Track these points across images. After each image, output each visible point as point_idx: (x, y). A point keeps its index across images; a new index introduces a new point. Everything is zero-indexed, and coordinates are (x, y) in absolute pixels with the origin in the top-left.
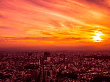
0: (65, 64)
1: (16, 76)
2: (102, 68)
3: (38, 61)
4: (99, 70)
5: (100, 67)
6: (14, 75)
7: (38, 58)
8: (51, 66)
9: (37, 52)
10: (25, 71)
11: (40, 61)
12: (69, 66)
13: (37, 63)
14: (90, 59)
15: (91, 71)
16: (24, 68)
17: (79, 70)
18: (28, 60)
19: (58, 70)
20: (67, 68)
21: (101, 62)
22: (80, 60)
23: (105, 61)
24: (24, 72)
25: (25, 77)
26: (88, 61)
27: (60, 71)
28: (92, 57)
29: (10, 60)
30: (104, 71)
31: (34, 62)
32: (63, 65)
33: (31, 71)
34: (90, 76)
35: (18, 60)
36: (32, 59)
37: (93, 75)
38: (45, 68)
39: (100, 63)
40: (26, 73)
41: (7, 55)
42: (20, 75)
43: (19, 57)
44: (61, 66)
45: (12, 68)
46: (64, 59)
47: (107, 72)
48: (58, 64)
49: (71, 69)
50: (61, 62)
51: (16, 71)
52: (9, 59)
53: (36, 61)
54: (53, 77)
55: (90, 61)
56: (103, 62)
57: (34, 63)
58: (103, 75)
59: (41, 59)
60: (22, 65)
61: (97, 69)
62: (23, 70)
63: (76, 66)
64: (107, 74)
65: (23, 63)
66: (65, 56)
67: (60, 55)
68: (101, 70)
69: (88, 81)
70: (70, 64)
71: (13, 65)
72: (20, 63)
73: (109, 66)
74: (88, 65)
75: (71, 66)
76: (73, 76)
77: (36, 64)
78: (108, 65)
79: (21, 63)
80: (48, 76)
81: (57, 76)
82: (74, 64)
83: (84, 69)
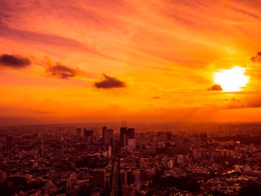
0: (170, 155)
1: (56, 184)
2: (259, 166)
3: (107, 150)
4: (253, 169)
5: (255, 163)
6: (50, 182)
7: (106, 141)
8: (137, 161)
9: (105, 128)
10: (77, 172)
11: (110, 148)
12: (179, 161)
13: (105, 154)
14: (231, 142)
15: (233, 174)
16: (73, 165)
18: (83, 147)
19: (152, 171)
20: (176, 165)
22: (207, 146)
24: (73, 176)
25: (76, 187)
26: (226, 147)
27: (160, 173)
28: (235, 139)
29: (42, 147)
31: (97, 151)
32: (165, 158)
33: (91, 173)
34: (231, 184)
35: (60, 147)
36: (92, 143)
37: (237, 182)
38: (122, 165)
39: (256, 152)
40: (80, 178)
41: (36, 135)
42: (66, 182)
43: (62, 139)
44: (160, 160)
45: (47, 165)
46: (168, 145)
48: (153, 156)
49: (184, 168)
50: (160, 151)
51: (56, 171)
52: (40, 143)
53: (103, 150)
54: (143, 187)
55: (232, 147)
57: (98, 154)
59: (114, 144)
60: (70, 160)
61: (248, 168)
62: (73, 169)
63: (196, 161)
65: (73, 152)
66: (169, 135)
67: (159, 134)
68: (259, 170)
70: (181, 156)
71: (48, 158)
72: (65, 153)
74: (225, 158)
75: (186, 161)
77: (103, 157)
79: (68, 152)
80: (129, 184)
81: (150, 185)
82: (192, 156)
83: (215, 166)
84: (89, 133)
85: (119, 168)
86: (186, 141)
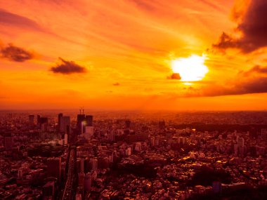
0: (129, 143)
1: (5, 174)
2: (212, 152)
3: (63, 137)
4: (206, 156)
5: (209, 149)
7: (62, 129)
8: (95, 149)
9: (60, 115)
10: (30, 162)
11: (66, 136)
12: (137, 148)
13: (60, 142)
14: (187, 130)
15: (188, 160)
16: (25, 154)
17: (162, 158)
18: (36, 135)
19: (110, 158)
20: (134, 152)
21: (212, 138)
22: (164, 134)
23: (220, 136)
24: (25, 165)
25: (28, 177)
26: (182, 135)
27: (117, 160)
28: (191, 126)
30: (217, 159)
31: (51, 139)
32: (123, 145)
33: (45, 162)
34: (186, 169)
35: (9, 135)
36: (46, 131)
37: (191, 168)
38: (79, 153)
39: (210, 139)
40: (33, 167)
42: (17, 172)
43: (13, 126)
44: (118, 147)
46: (127, 132)
47: (224, 161)
48: (112, 144)
49: (142, 156)
50: (119, 139)
51: (6, 161)
53: (58, 138)
54: (100, 175)
55: (188, 135)
56: (216, 137)
57: (53, 142)
58: (214, 168)
59: (71, 131)
60: (21, 148)
61: (202, 155)
62: (25, 159)
63: (153, 148)
64: (225, 166)
65: (24, 141)
66: (128, 123)
67: (118, 122)
68: (212, 156)
69: (181, 181)
70: (139, 143)
72: (16, 141)
73: (228, 148)
74: (181, 145)
75: (144, 149)
76: (146, 170)
77: (58, 145)
78: (227, 145)
79: (20, 141)
80: (86, 172)
81: (107, 173)
82: (149, 143)
83: (172, 153)
84: (43, 120)
85: (75, 157)
86: (145, 128)
